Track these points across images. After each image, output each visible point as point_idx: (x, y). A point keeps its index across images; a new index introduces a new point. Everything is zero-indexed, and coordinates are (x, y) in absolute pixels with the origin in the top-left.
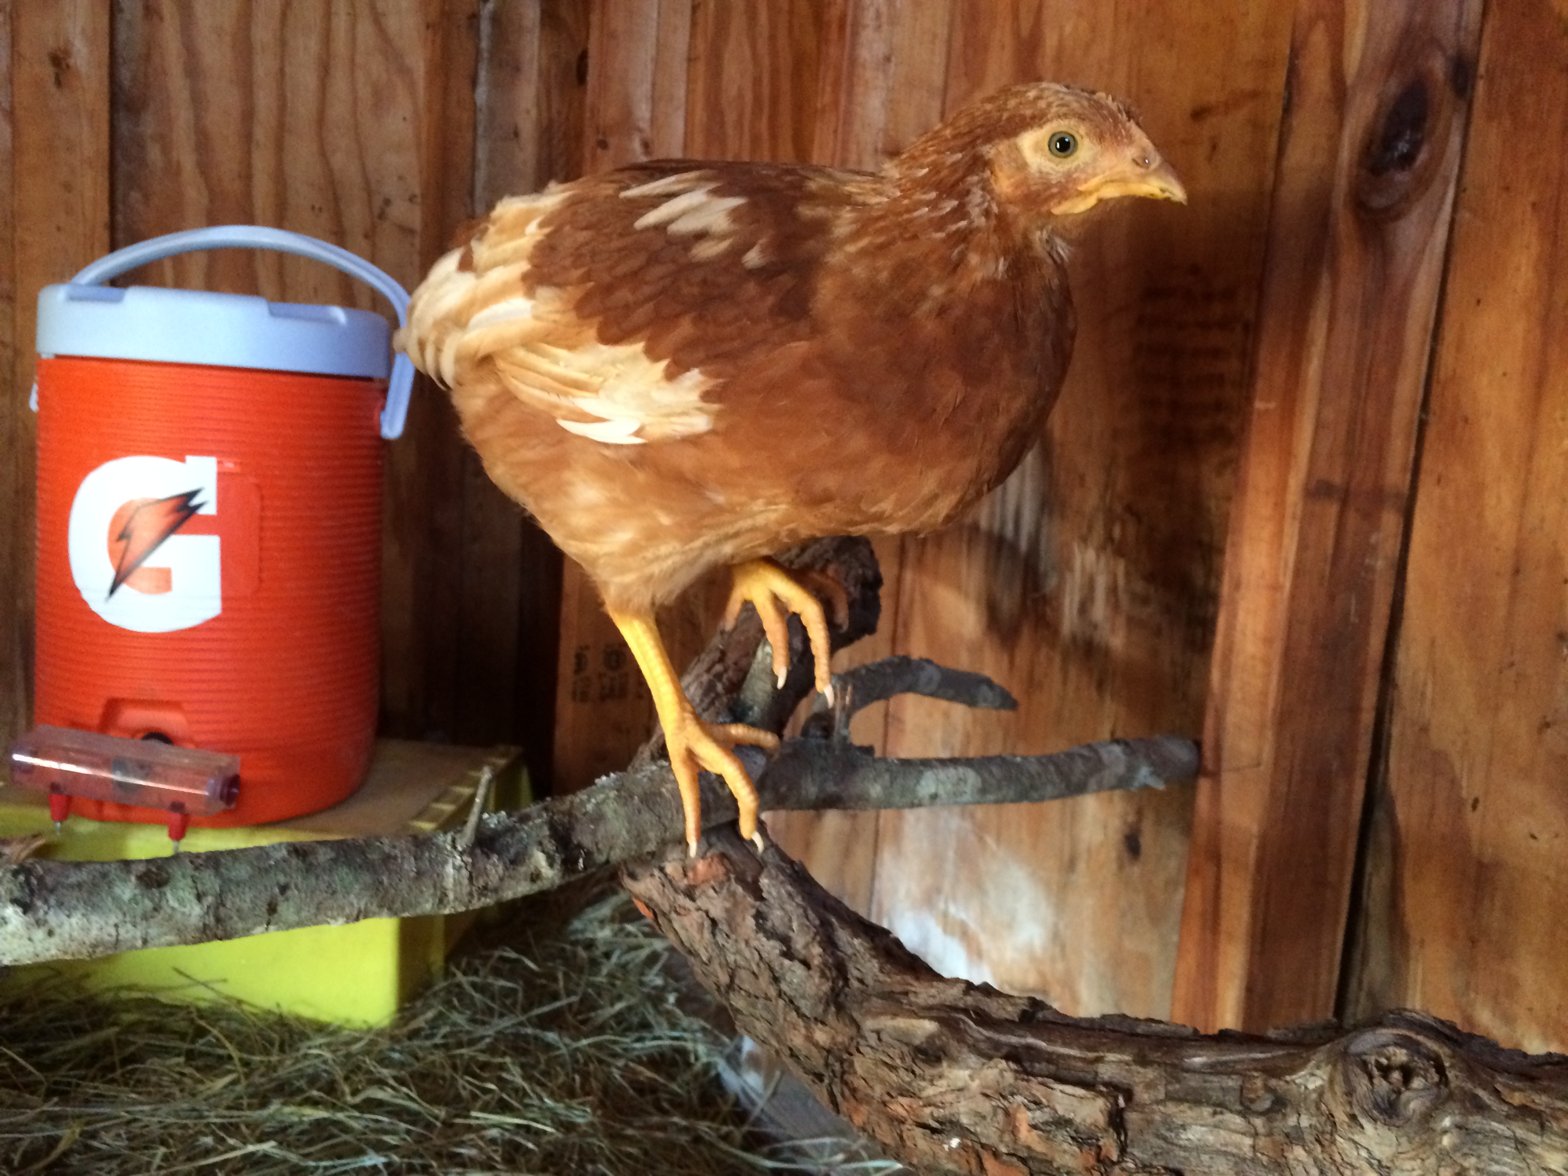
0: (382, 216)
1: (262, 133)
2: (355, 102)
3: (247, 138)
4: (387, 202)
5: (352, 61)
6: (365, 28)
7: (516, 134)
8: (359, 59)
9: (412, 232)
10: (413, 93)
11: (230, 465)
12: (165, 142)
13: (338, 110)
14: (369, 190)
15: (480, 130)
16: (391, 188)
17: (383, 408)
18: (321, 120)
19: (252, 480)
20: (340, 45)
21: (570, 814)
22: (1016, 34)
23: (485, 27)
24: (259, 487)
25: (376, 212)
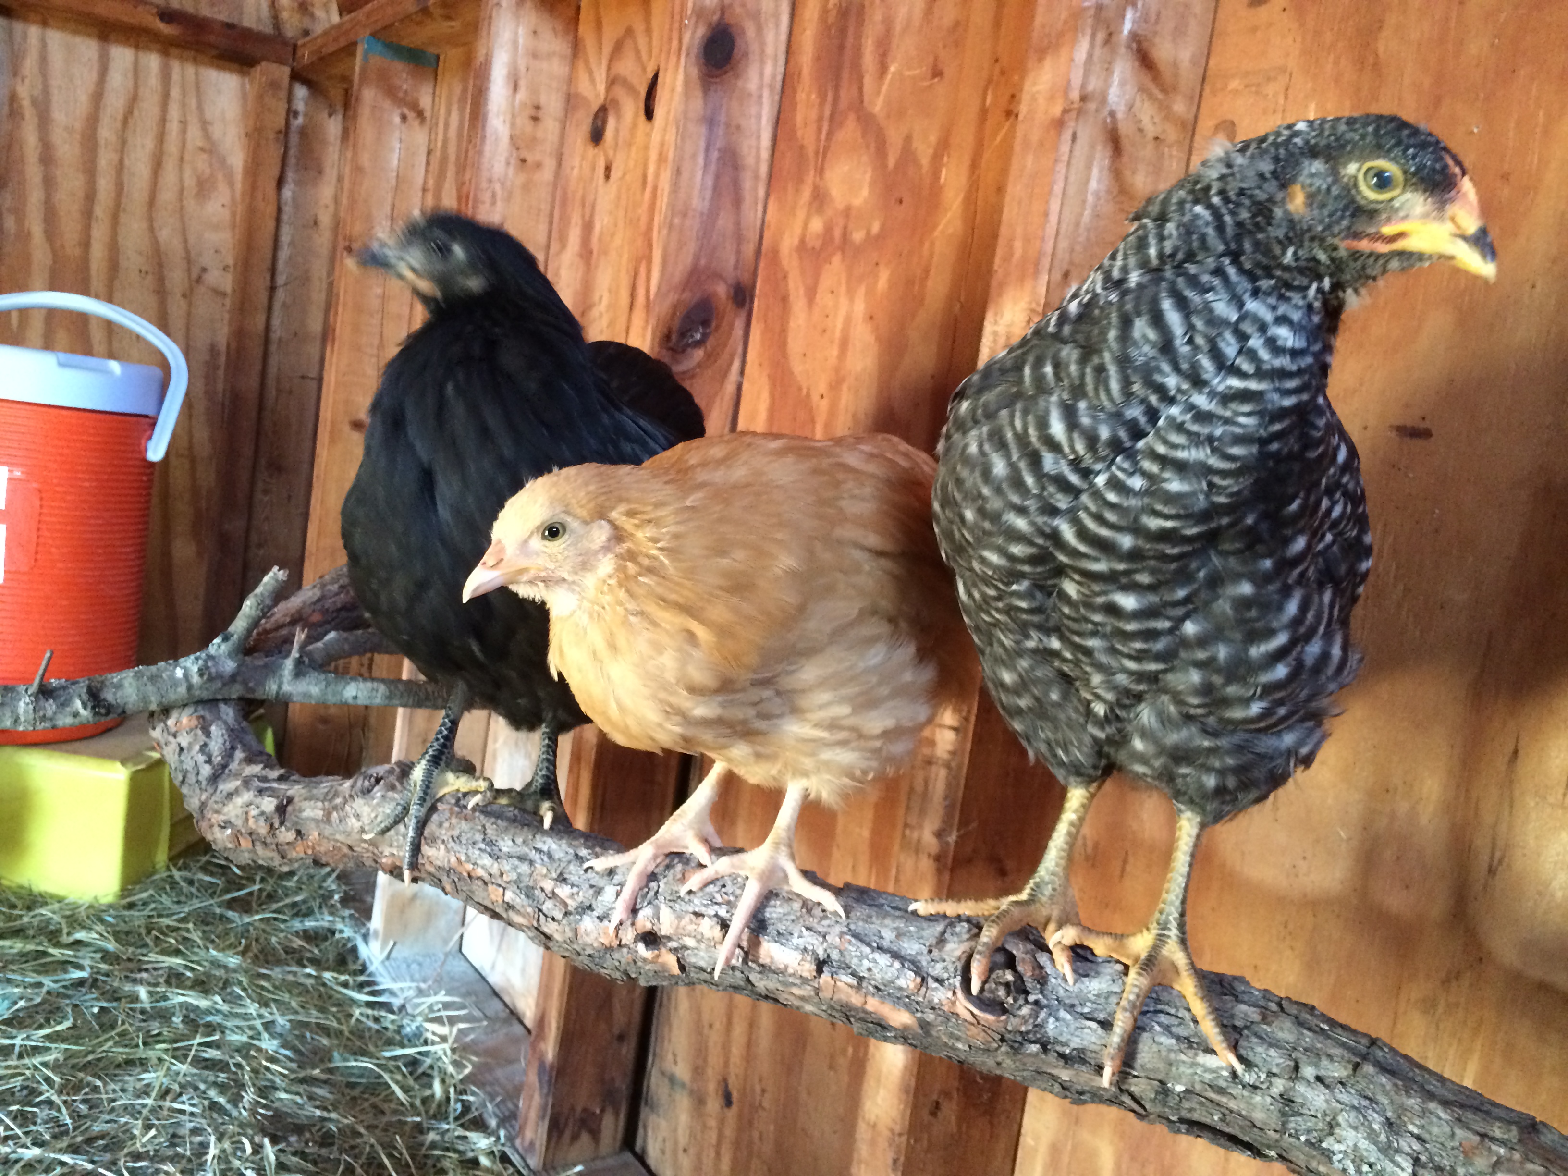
0: (199, 280)
1: (101, 211)
2: (182, 191)
3: (88, 214)
4: (204, 270)
5: (182, 159)
6: (194, 134)
7: (316, 223)
8: (187, 157)
9: (224, 294)
10: (231, 184)
11: (18, 474)
12: (19, 213)
13: (167, 195)
14: (188, 260)
15: (285, 218)
16: (207, 260)
17: (150, 438)
18: (152, 202)
19: (35, 485)
20: (172, 146)
21: (102, 682)
22: (583, 216)
23: (294, 139)
24: (40, 491)
25: (194, 275)
